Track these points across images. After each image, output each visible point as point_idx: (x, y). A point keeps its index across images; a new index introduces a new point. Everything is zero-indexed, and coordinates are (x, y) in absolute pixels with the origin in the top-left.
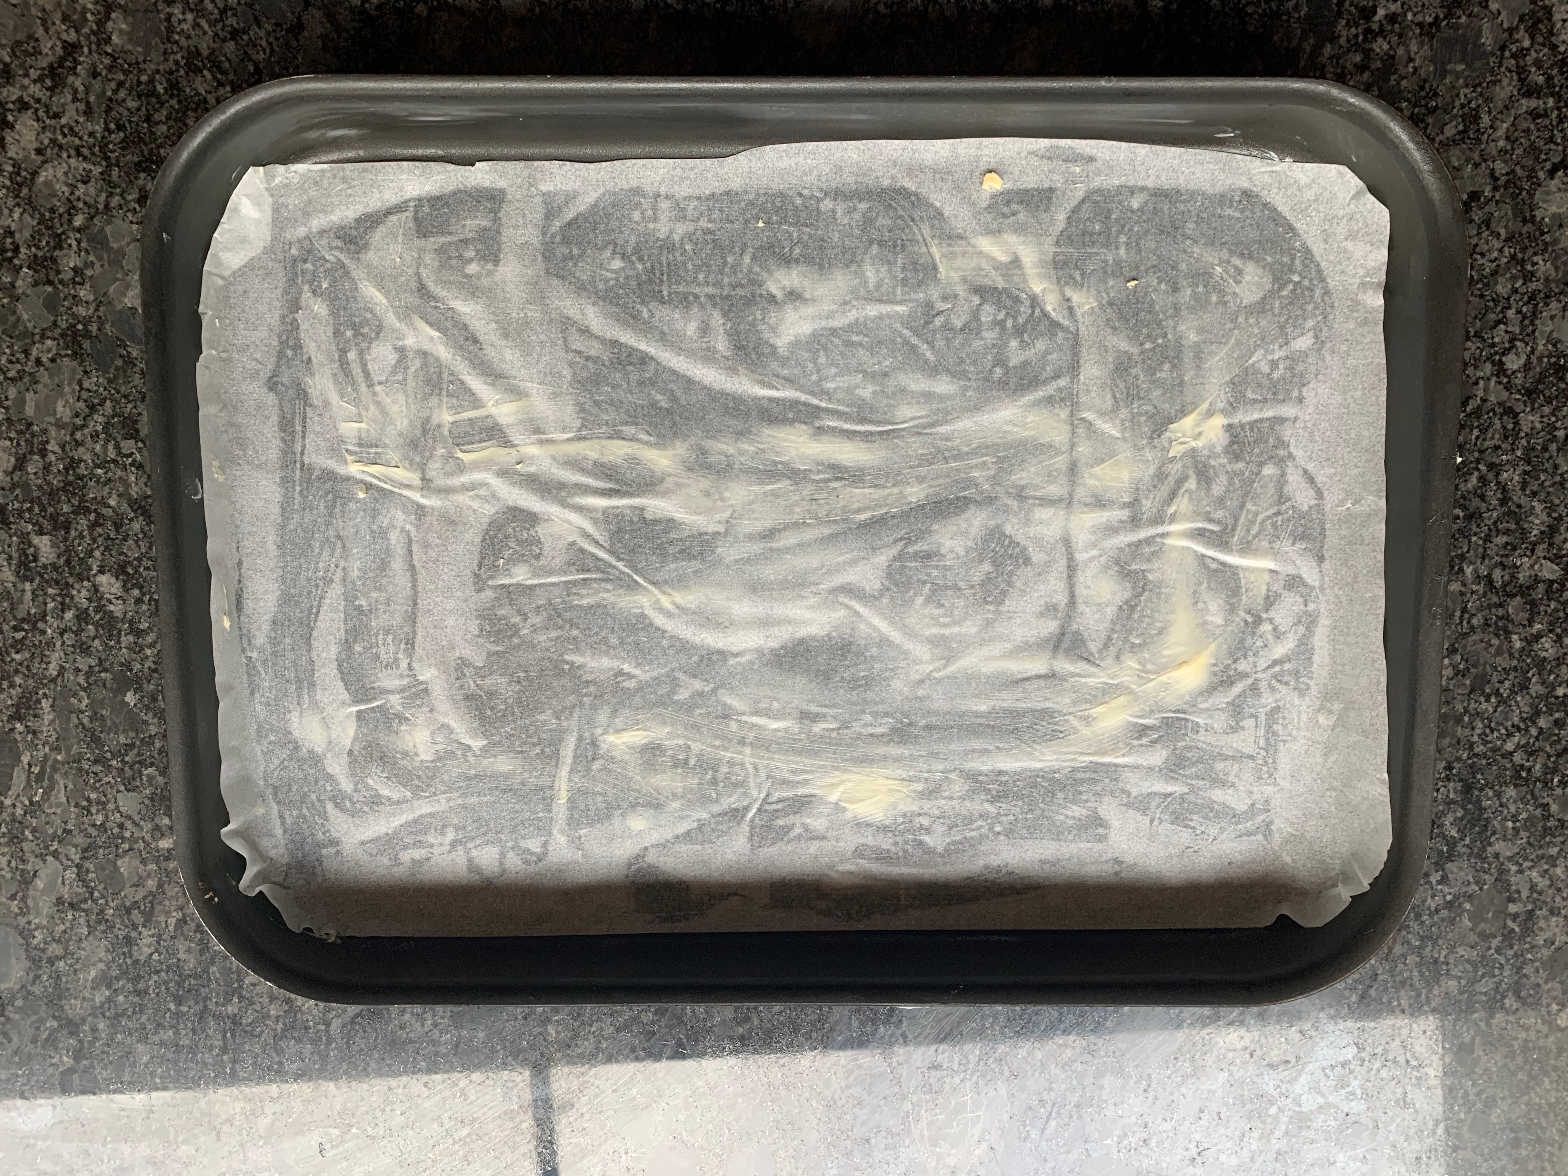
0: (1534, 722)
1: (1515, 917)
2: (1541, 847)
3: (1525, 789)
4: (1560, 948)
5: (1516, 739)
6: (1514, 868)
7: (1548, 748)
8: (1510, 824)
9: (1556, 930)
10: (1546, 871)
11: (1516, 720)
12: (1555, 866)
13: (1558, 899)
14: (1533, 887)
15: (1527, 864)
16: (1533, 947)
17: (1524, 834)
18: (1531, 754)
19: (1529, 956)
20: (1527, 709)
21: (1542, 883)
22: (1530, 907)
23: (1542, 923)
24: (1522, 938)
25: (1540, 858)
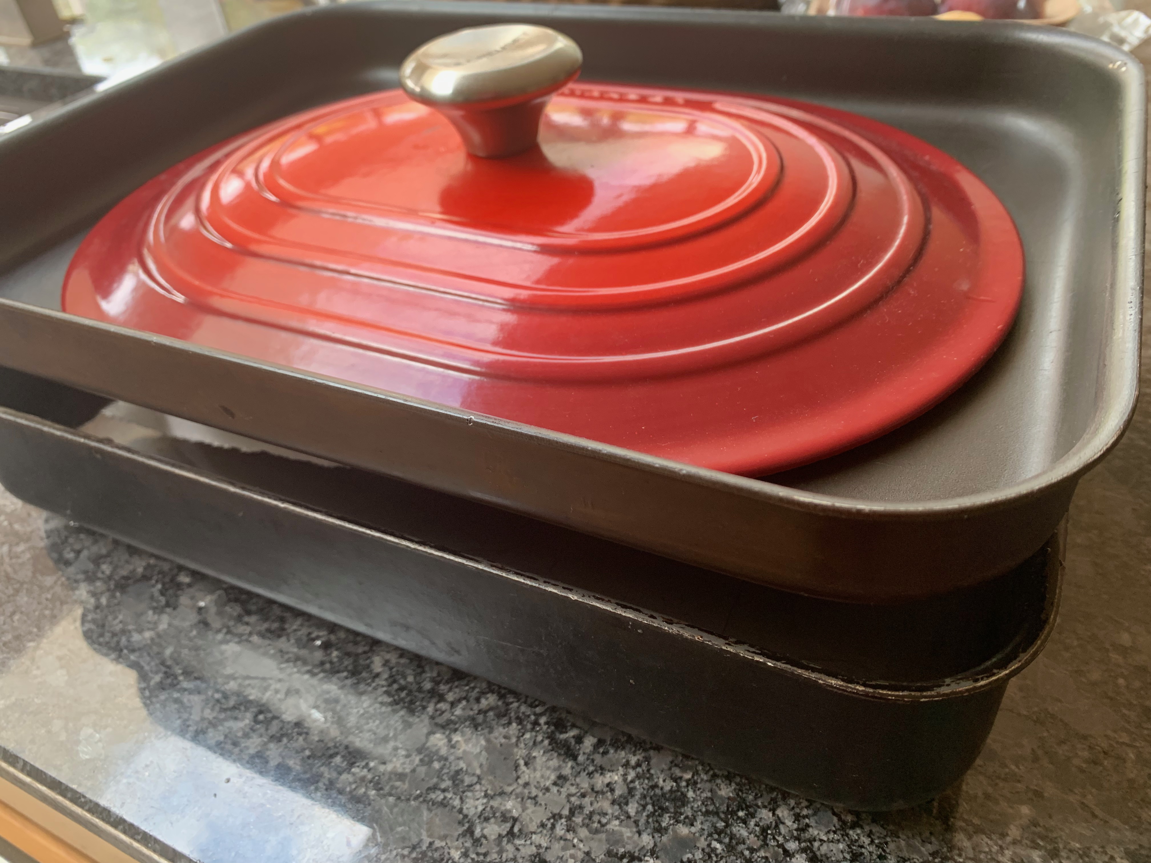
0: (803, 850)
1: (579, 740)
2: (644, 797)
3: (724, 808)
4: (517, 767)
5: (789, 822)
6: (633, 760)
7: (762, 853)
8: (688, 776)
9: (538, 774)
10: (612, 790)
11: (813, 832)
12: (613, 802)
13: (573, 790)
14: (602, 770)
15: (631, 775)
16: (535, 743)
17: (668, 786)
18: (764, 830)
19: (527, 736)
20: (824, 849)
21: (600, 781)
22: (581, 758)
23: (555, 762)
24: (551, 737)
25: (631, 791)
